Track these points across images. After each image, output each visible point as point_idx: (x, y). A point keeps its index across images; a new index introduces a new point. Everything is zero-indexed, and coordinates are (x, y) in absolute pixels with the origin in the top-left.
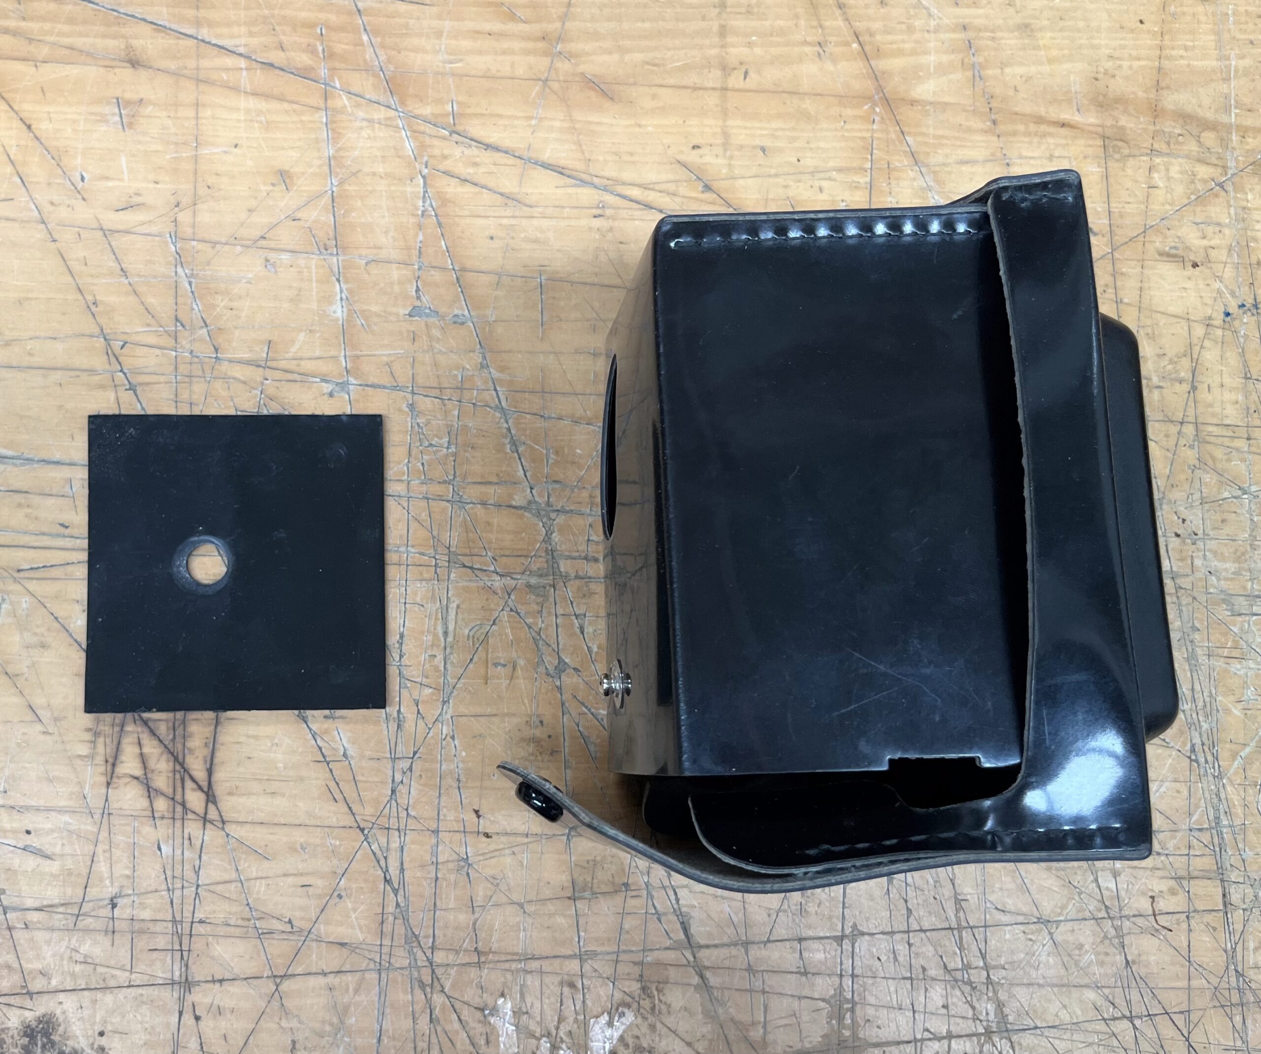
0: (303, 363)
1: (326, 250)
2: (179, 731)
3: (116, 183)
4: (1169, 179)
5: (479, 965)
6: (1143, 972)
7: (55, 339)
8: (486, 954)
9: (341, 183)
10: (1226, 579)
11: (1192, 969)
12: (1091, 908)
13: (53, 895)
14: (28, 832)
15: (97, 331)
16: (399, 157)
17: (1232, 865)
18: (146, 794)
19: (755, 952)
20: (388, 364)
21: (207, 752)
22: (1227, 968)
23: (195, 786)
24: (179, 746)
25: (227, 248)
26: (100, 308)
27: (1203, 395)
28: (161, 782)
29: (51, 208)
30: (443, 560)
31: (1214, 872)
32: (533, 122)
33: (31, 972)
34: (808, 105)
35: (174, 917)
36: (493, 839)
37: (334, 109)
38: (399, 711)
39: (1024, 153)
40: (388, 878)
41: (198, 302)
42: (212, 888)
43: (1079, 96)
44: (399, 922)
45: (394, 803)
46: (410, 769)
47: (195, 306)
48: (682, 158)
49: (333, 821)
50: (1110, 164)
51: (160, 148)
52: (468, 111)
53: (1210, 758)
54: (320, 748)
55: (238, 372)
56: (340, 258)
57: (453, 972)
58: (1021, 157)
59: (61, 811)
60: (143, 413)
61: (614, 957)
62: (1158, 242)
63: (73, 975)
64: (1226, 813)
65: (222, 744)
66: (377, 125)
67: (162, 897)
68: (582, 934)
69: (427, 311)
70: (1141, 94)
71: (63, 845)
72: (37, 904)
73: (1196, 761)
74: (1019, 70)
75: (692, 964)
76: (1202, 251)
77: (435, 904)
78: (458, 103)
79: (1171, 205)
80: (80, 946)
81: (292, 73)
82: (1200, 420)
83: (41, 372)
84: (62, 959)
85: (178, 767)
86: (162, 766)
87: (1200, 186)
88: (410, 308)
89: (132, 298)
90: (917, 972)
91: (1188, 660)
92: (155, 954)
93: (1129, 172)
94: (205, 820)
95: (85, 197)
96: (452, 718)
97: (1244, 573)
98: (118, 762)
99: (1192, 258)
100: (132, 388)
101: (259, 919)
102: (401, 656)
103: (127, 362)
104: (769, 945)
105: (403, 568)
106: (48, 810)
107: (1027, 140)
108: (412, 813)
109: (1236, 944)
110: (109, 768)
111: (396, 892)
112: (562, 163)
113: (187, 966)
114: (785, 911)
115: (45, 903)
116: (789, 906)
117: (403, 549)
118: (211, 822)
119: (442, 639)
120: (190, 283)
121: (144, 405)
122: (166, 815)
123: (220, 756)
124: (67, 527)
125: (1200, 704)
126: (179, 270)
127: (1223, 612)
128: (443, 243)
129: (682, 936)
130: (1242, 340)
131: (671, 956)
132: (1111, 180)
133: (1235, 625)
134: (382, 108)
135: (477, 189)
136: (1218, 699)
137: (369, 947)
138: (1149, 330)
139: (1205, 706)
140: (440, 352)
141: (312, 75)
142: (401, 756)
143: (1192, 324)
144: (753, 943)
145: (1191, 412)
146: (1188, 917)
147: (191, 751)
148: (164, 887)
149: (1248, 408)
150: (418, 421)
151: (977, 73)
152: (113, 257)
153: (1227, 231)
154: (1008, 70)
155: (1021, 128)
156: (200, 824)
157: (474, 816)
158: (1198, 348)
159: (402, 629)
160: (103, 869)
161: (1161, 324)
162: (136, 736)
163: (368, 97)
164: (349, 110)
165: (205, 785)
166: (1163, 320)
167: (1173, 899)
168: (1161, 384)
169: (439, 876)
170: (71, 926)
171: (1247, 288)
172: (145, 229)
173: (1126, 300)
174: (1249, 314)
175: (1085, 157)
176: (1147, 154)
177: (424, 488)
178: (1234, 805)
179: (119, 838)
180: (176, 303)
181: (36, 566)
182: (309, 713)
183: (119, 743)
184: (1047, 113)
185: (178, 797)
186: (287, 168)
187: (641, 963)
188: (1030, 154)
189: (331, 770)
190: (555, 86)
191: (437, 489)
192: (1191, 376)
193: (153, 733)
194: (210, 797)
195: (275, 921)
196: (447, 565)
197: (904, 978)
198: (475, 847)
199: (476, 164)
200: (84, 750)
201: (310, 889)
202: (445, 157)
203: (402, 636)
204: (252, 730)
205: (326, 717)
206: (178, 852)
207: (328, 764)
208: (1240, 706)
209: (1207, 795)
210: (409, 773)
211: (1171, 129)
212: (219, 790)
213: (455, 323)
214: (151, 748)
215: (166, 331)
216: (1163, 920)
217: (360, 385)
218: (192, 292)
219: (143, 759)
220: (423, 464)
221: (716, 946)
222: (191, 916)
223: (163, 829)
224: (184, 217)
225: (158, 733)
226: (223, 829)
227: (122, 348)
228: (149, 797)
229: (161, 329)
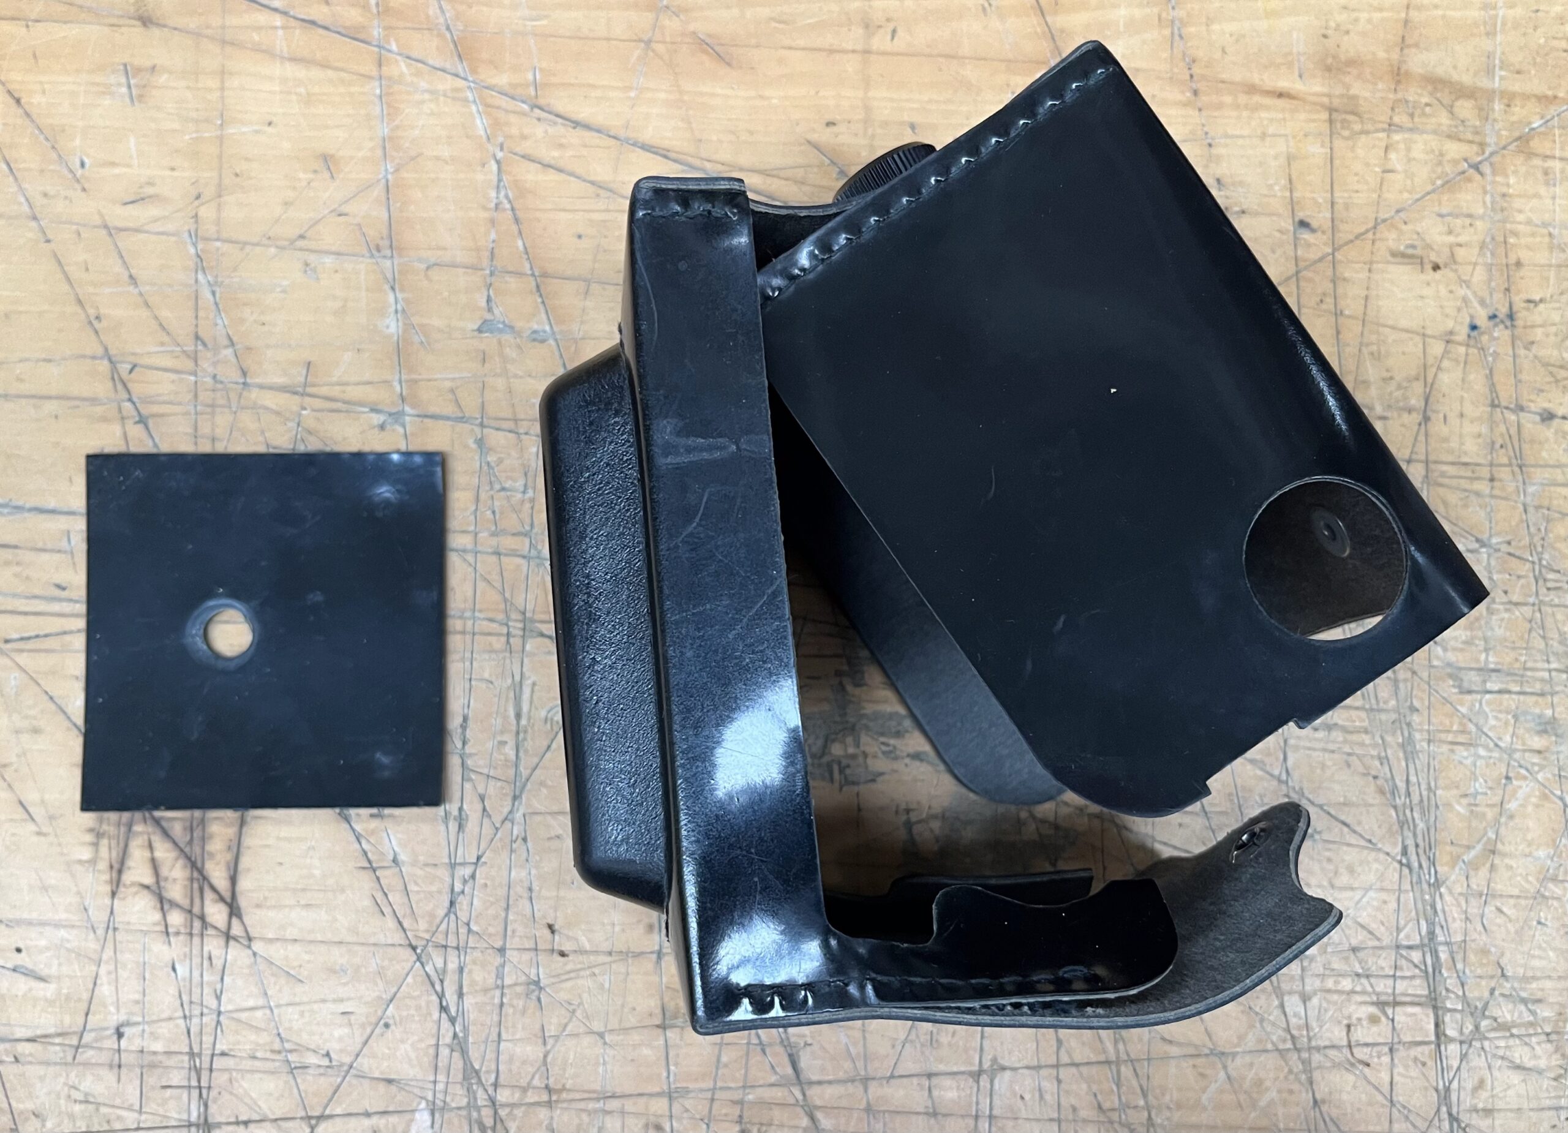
0: (349, 388)
1: (379, 250)
2: (197, 833)
3: (125, 170)
4: (1409, 160)
5: (549, 1104)
6: (1334, 1112)
7: (50, 361)
8: (559, 1091)
9: (397, 170)
10: (1455, 649)
11: (1394, 1110)
12: (1274, 1038)
13: (47, 1023)
14: (19, 950)
15: (100, 351)
16: (468, 137)
17: (1447, 990)
18: (159, 906)
19: (875, 1090)
20: (452, 391)
21: (229, 857)
22: (1438, 1110)
23: (215, 896)
24: (197, 849)
25: (258, 249)
26: (104, 323)
27: (1437, 427)
28: (176, 891)
29: (45, 201)
30: (516, 627)
31: (1426, 997)
32: (632, 94)
33: (22, 1113)
34: (970, 72)
35: (191, 1048)
36: (570, 958)
37: (390, 79)
38: (461, 809)
39: (1230, 132)
40: (444, 1004)
41: (223, 315)
42: (235, 1015)
43: (1302, 59)
44: (456, 1055)
45: (452, 917)
46: (473, 877)
47: (219, 321)
48: (814, 137)
49: (381, 939)
50: (1338, 143)
51: (176, 126)
52: (554, 80)
53: (1425, 864)
54: (365, 853)
55: (270, 400)
56: (396, 263)
57: (519, 1112)
58: (1227, 136)
59: (57, 925)
60: (154, 451)
61: (709, 1095)
62: (1391, 239)
63: (72, 1117)
64: (1442, 927)
65: (249, 848)
66: (442, 98)
67: (177, 1026)
68: (672, 1068)
69: (501, 326)
70: (1381, 54)
71: (60, 965)
72: (29, 1034)
73: (1409, 866)
74: (1230, 27)
75: (801, 1103)
76: (1447, 250)
77: (499, 1035)
78: (541, 70)
79: (1410, 193)
80: (80, 1083)
81: (339, 33)
82: (1432, 458)
83: (32, 401)
84: (58, 1097)
85: (196, 874)
86: (177, 874)
87: (1448, 169)
88: (479, 323)
89: (144, 313)
90: (1067, 1114)
91: (1402, 746)
92: (169, 1092)
93: (1360, 152)
94: (228, 937)
95: (86, 186)
96: (524, 816)
97: (1477, 642)
98: (125, 868)
99: (1433, 257)
100: (142, 421)
101: (291, 1051)
102: (464, 743)
103: (136, 389)
104: (892, 1081)
105: (468, 637)
106: (43, 924)
107: (1234, 114)
108: (474, 927)
109: (1450, 1083)
110: (115, 875)
111: (453, 1020)
112: (666, 144)
113: (206, 1106)
114: (912, 1042)
115: (39, 1032)
116: (917, 1036)
117: (468, 614)
118: (235, 939)
119: (514, 722)
120: (214, 293)
121: (157, 440)
122: (182, 930)
123: (245, 861)
124: (64, 589)
125: (1416, 798)
126: (200, 277)
127: (1448, 689)
128: (520, 243)
129: (789, 1070)
130: (1490, 359)
131: (778, 1094)
132: (1337, 162)
133: (1462, 705)
134: (449, 76)
135: (563, 176)
136: (1439, 792)
137: (420, 1084)
138: (1374, 348)
139: (1421, 801)
140: (516, 376)
141: (361, 36)
142: (462, 861)
143: (1428, 340)
144: (874, 1079)
145: (1421, 448)
146: (1391, 1050)
147: (212, 855)
148: (180, 1014)
149: (1493, 443)
150: (489, 459)
151: (1176, 31)
152: (120, 261)
153: (1479, 224)
154: (1215, 27)
155: (1228, 99)
156: (222, 941)
157: (547, 932)
158: (1434, 370)
159: (466, 711)
160: (107, 993)
161: (1390, 341)
162: (146, 837)
163: (431, 62)
164: (409, 79)
165: (227, 895)
166: (1392, 336)
167: (1375, 1029)
168: (1385, 414)
169: (505, 1000)
170: (69, 1059)
171: (1501, 295)
172: (158, 227)
173: (1347, 312)
174: (1501, 326)
175: (1306, 135)
176: (1384, 130)
177: (494, 541)
178: (1454, 919)
179: (126, 957)
180: (197, 317)
181: (26, 635)
182: (353, 812)
183: (126, 846)
184: (1262, 80)
185: (196, 910)
186: (332, 152)
187: (740, 1103)
188: (1238, 133)
189: (378, 879)
190: (660, 48)
191: (509, 542)
192: (1423, 404)
193: (166, 834)
194: (234, 910)
195: (309, 1054)
196: (521, 633)
197: (1051, 1120)
198: (547, 969)
199: (561, 146)
200: (86, 854)
201: (353, 1018)
202: (524, 137)
203: (465, 719)
204: (285, 831)
205: (372, 816)
206: (196, 974)
207: (374, 871)
208: (1464, 801)
209: (1420, 905)
210: (471, 881)
211: (1416, 97)
212: (243, 902)
213: (534, 340)
214: (164, 852)
215: (184, 352)
216: (1361, 1053)
217: (418, 416)
218: (216, 304)
219: (154, 864)
220: (494, 512)
221: (830, 1082)
222: (211, 1046)
223: (178, 947)
224: (207, 212)
225: (171, 833)
226: (249, 947)
227: (131, 371)
228: (162, 909)
229: (178, 349)
